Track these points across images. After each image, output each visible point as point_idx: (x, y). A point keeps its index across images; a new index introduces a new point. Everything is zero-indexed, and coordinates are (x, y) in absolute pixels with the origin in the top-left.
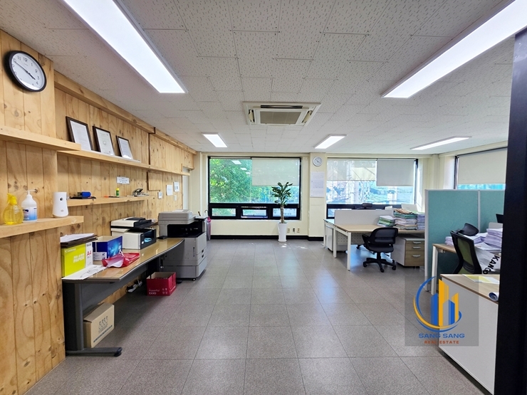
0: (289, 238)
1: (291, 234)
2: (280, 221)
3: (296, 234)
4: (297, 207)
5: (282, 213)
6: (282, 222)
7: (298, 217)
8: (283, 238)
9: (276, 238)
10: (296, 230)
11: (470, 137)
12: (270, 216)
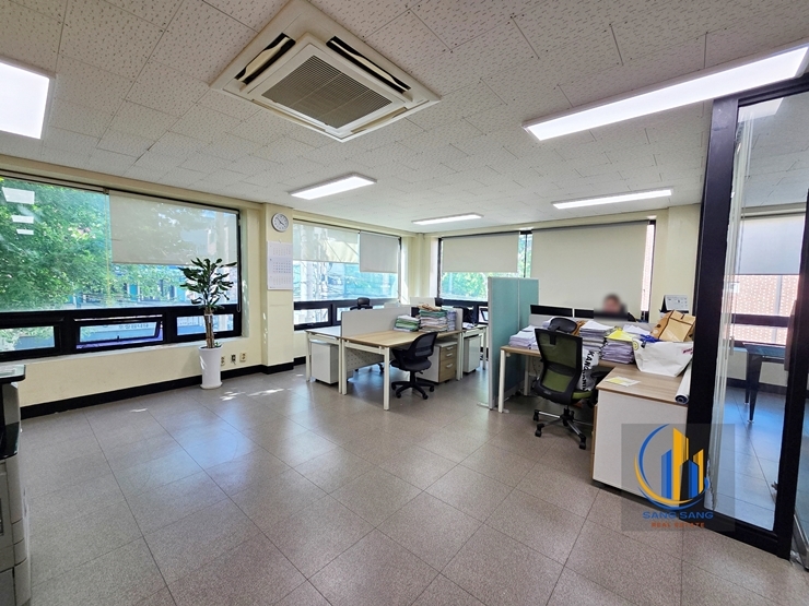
0: (226, 376)
1: (229, 366)
2: (204, 343)
3: (239, 365)
4: (236, 311)
5: (209, 325)
6: (211, 346)
7: (237, 331)
8: (213, 380)
9: (196, 381)
10: (237, 359)
11: (482, 216)
12: (171, 336)
